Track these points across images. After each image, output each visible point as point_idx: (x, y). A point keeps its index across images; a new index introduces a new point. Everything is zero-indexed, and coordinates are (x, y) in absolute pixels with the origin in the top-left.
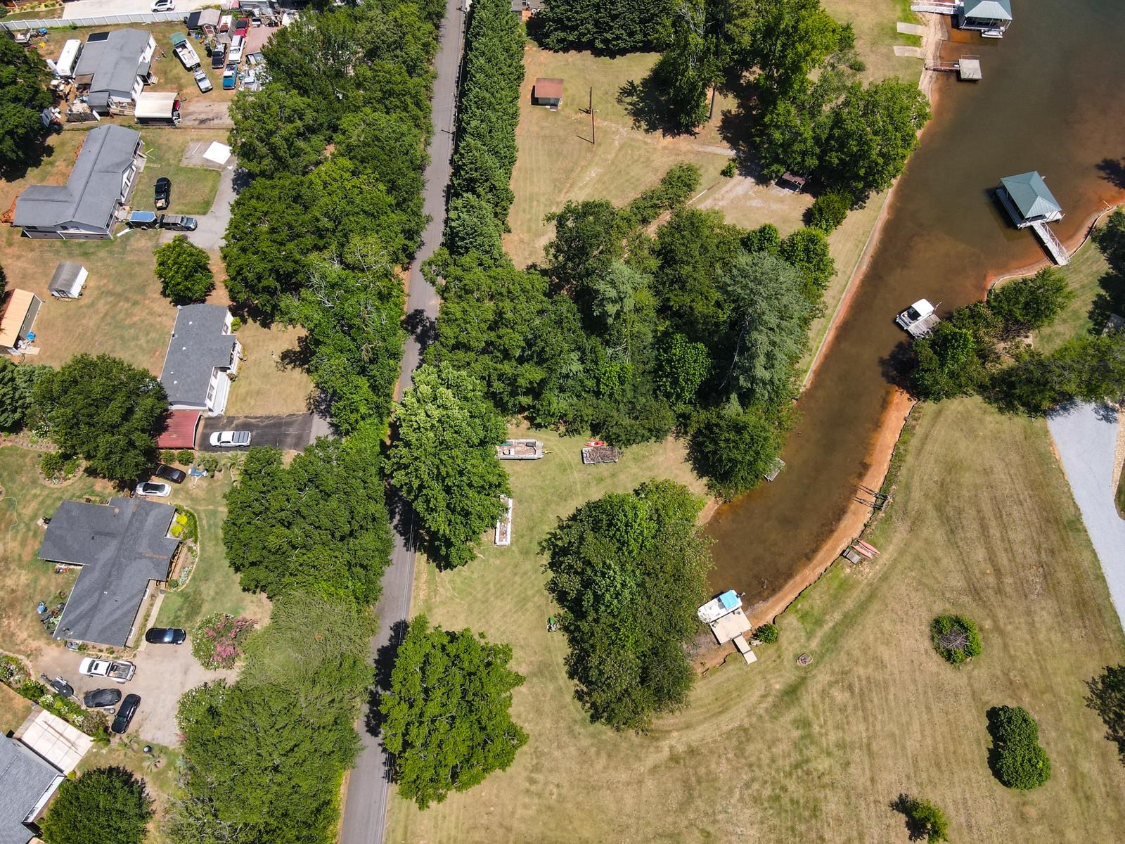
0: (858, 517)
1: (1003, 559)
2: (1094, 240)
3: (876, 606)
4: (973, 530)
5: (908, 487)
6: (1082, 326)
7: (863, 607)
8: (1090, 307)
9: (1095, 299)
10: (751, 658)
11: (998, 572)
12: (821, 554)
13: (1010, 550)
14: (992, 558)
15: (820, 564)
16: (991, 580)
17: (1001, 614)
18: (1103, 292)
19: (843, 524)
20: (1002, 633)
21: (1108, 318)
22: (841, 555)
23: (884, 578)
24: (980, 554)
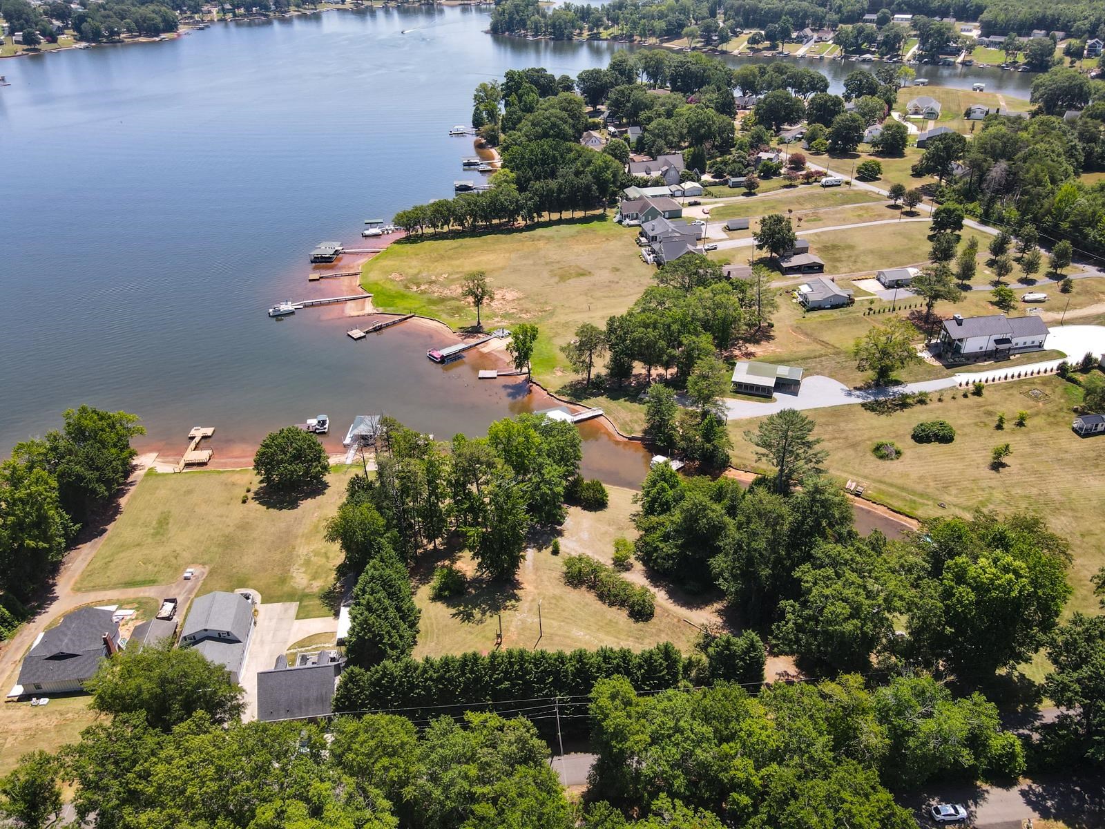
2: (579, 402)
3: (887, 480)
7: (892, 485)
9: (627, 402)
16: (841, 440)
17: (859, 438)
18: (622, 399)
22: (858, 496)
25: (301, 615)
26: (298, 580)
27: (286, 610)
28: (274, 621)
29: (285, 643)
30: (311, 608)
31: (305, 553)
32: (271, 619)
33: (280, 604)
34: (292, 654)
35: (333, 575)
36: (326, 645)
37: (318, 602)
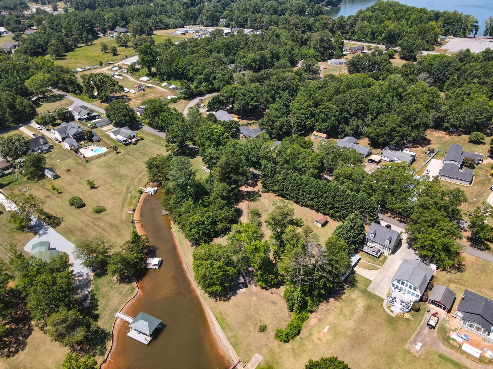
0: (136, 217)
1: (95, 227)
2: (109, 333)
3: (121, 205)
4: (106, 228)
5: (128, 226)
6: (99, 294)
8: (99, 303)
9: (98, 308)
10: (141, 188)
11: (95, 225)
12: (140, 208)
13: (95, 230)
14: (98, 226)
15: (138, 208)
16: (96, 223)
17: (90, 219)
18: (96, 312)
19: (139, 215)
20: (89, 217)
21: (90, 303)
22: (135, 211)
23: (122, 210)
24: (102, 224)
25: (368, 282)
26: (362, 304)
27: (374, 288)
28: (381, 285)
29: (380, 272)
30: (363, 283)
31: (351, 321)
32: (382, 288)
33: (376, 293)
34: (379, 265)
35: (344, 297)
36: (365, 261)
37: (358, 284)
